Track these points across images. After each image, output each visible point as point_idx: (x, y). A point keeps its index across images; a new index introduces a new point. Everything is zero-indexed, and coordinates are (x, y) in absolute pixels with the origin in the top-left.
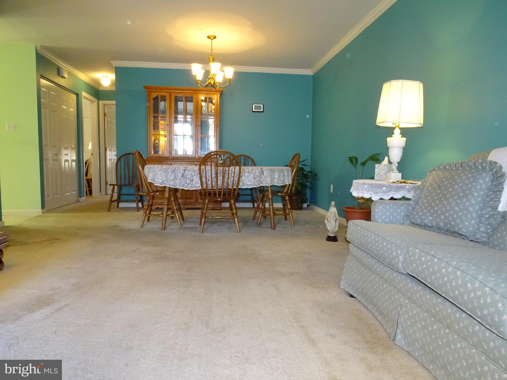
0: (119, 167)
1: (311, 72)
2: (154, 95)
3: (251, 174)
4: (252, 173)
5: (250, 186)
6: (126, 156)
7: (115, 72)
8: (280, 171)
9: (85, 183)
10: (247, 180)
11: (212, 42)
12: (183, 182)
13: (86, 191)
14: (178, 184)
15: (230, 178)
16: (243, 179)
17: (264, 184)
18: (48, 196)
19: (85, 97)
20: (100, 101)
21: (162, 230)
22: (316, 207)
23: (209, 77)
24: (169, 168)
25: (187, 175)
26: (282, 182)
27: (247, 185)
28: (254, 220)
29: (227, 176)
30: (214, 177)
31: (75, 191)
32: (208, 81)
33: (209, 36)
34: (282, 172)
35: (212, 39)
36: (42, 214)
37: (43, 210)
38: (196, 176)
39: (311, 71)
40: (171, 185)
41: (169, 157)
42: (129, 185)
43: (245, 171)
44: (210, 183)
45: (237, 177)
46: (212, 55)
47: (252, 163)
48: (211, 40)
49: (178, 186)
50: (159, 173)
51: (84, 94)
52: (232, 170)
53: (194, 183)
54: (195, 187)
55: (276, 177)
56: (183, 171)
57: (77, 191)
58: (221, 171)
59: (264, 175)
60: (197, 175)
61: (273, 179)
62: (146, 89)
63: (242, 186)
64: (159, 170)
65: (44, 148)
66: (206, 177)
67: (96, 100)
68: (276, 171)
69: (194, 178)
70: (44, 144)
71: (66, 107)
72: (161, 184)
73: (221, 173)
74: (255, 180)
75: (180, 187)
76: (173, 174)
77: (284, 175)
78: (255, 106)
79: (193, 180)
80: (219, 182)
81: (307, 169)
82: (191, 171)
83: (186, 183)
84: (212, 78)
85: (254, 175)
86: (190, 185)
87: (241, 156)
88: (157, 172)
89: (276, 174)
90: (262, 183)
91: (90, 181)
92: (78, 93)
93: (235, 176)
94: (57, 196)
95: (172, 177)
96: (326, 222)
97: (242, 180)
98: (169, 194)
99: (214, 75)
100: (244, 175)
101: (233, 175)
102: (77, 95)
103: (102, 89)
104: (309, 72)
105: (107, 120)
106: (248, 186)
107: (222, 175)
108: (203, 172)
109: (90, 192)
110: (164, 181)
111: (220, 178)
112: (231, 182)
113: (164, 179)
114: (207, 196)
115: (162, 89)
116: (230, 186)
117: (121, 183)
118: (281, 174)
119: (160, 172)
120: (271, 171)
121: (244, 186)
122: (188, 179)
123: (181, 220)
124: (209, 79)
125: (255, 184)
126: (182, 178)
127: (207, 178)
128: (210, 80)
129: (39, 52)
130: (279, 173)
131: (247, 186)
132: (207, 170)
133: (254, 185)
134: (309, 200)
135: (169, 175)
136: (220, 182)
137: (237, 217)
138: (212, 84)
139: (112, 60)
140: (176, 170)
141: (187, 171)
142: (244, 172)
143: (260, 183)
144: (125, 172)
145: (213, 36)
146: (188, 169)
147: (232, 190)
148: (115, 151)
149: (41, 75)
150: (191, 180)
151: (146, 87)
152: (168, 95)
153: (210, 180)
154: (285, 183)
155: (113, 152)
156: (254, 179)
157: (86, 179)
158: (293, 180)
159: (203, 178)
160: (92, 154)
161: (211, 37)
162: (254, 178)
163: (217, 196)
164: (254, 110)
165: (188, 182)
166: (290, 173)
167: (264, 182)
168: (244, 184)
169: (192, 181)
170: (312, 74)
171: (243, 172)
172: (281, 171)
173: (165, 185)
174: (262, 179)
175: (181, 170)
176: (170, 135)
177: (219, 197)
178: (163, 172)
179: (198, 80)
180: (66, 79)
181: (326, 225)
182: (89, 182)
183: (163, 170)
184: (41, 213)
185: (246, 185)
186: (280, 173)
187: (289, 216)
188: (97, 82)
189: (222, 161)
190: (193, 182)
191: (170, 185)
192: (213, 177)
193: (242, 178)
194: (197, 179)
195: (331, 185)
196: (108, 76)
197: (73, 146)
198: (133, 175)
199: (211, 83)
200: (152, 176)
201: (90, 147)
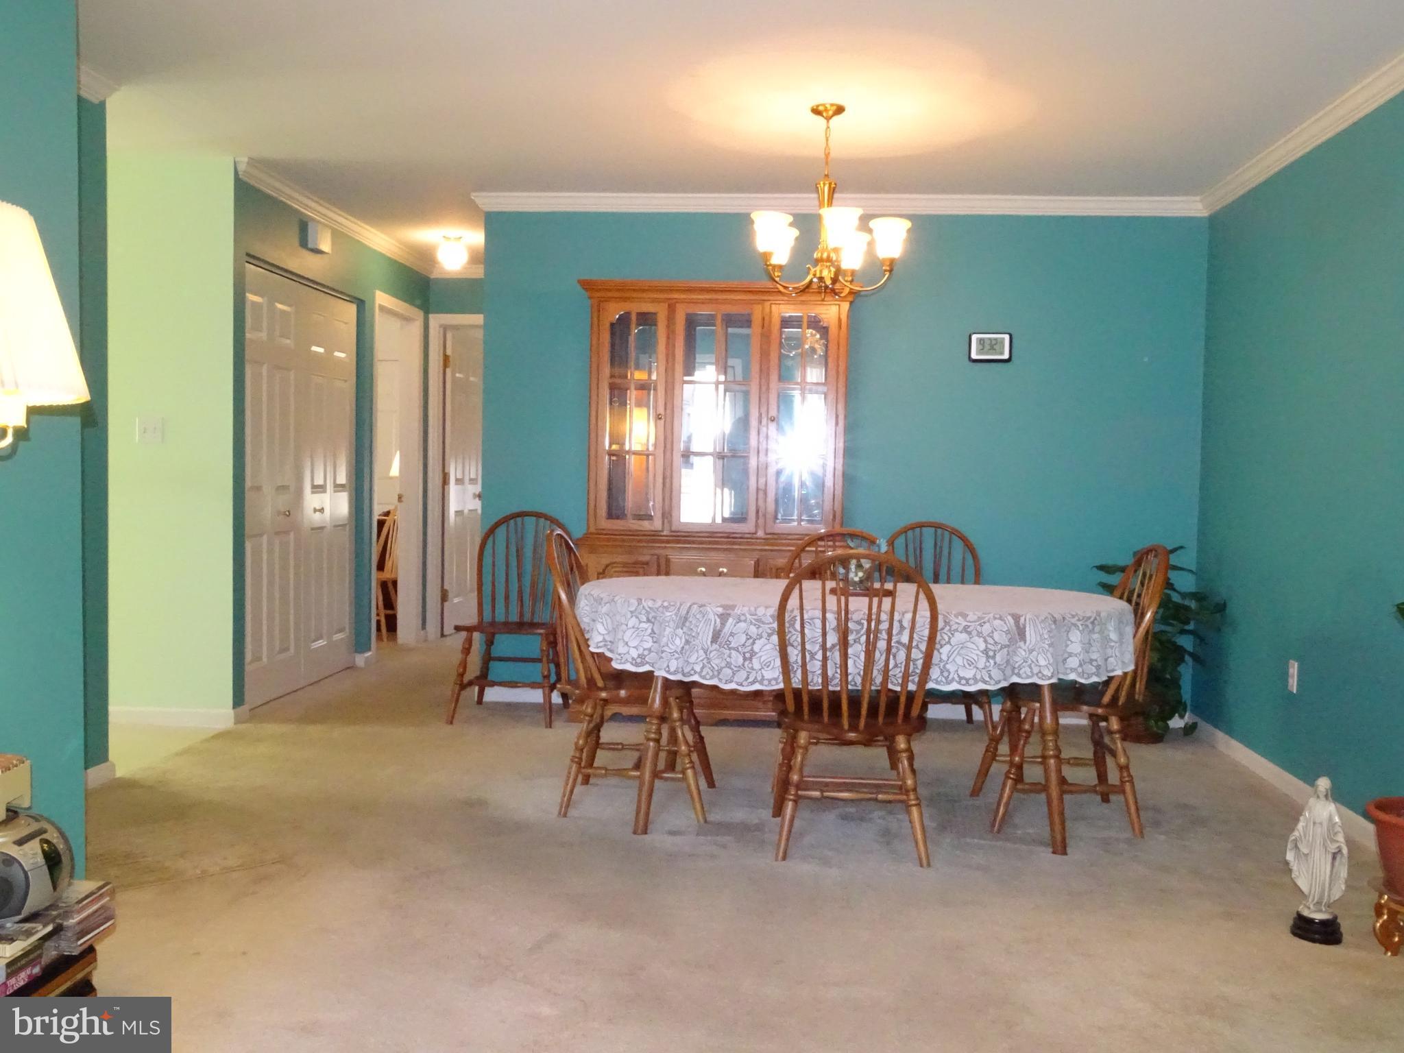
0: (488, 560)
1: (1200, 206)
2: (614, 312)
3: (976, 639)
4: (979, 634)
5: (971, 682)
6: (512, 521)
7: (485, 224)
8: (1090, 626)
9: (375, 594)
10: (959, 660)
11: (828, 127)
12: (716, 662)
13: (378, 622)
14: (698, 668)
15: (894, 650)
16: (944, 657)
17: (1024, 675)
18: (258, 658)
19: (382, 308)
20: (431, 316)
21: (635, 833)
22: (1220, 735)
23: (815, 256)
24: (666, 608)
25: (732, 634)
26: (1098, 667)
27: (961, 678)
28: (978, 795)
29: (882, 645)
30: (833, 646)
31: (341, 630)
32: (813, 270)
33: (818, 106)
34: (1097, 629)
35: (828, 119)
36: (235, 724)
37: (240, 709)
38: (763, 641)
39: (1201, 201)
40: (672, 670)
41: (662, 531)
42: (522, 626)
43: (950, 626)
44: (815, 666)
45: (923, 647)
46: (827, 176)
47: (964, 553)
48: (826, 121)
49: (700, 674)
50: (630, 625)
51: (382, 299)
52: (900, 622)
53: (756, 665)
54: (761, 683)
55: (1076, 647)
56: (718, 620)
57: (347, 630)
58: (859, 623)
59: (1025, 643)
60: (770, 635)
61: (1061, 659)
62: (586, 290)
63: (937, 682)
64: (631, 612)
65: (249, 495)
66: (803, 643)
67: (419, 315)
68: (1075, 625)
69: (756, 648)
70: (248, 483)
71: (321, 350)
72: (637, 665)
73: (858, 632)
74: (992, 662)
75: (704, 678)
76: (680, 631)
77: (1106, 639)
78: (981, 341)
79: (753, 653)
80: (850, 662)
81: (1185, 583)
82: (745, 621)
83: (728, 665)
84: (829, 259)
85: (985, 641)
86: (743, 674)
87: (921, 526)
88: (623, 620)
89: (1076, 636)
90: (1016, 671)
91: (390, 586)
92: (363, 299)
93: (914, 644)
94: (282, 656)
95: (678, 641)
96: (1290, 856)
97: (941, 660)
98: (665, 702)
99: (836, 250)
100: (950, 638)
101: (905, 639)
102: (361, 304)
103: (439, 276)
104: (1193, 207)
105: (454, 380)
106: (963, 682)
107: (864, 639)
108: (793, 625)
109: (391, 624)
110: (646, 653)
111: (857, 651)
112: (896, 666)
113: (648, 645)
114: (806, 717)
115: (643, 291)
116: (892, 683)
117: (494, 617)
118: (1096, 636)
119: (633, 622)
120: (1053, 626)
121: (949, 683)
122: (734, 649)
123: (703, 783)
124: (817, 262)
125: (990, 677)
126: (715, 646)
127: (808, 647)
128: (818, 268)
129: (245, 179)
130: (1086, 632)
131: (959, 683)
132: (806, 616)
133: (985, 682)
134: (1189, 703)
135: (666, 633)
136: (856, 666)
137: (918, 805)
138: (828, 282)
139: (475, 191)
140: (691, 614)
141: (730, 620)
142: (950, 630)
143: (1008, 672)
144: (507, 575)
145: (834, 108)
146: (738, 611)
147: (903, 699)
148: (476, 483)
149: (248, 255)
150: (748, 655)
151: (587, 285)
152: (661, 312)
153: (819, 656)
154: (1108, 671)
155: (469, 486)
156: (988, 657)
157: (377, 579)
158: (1140, 655)
159: (790, 649)
160: (400, 498)
161: (826, 110)
162: (986, 652)
163: (845, 723)
164: (974, 356)
165: (736, 661)
166: (1129, 630)
167: (1028, 670)
168: (946, 674)
169: (751, 659)
170: (1205, 214)
171: (943, 629)
172: (1093, 623)
173: (651, 669)
174: (1017, 659)
175: (711, 616)
176: (668, 454)
177: (854, 728)
178: (645, 619)
179: (774, 267)
180: (325, 256)
181: (1291, 871)
182: (388, 590)
183: (644, 612)
184: (233, 720)
185: (953, 678)
186: (1092, 631)
187: (1121, 798)
188: (426, 255)
189: (861, 574)
190: (755, 660)
191: (668, 672)
192: (829, 645)
193: (941, 651)
194: (767, 650)
195: (1291, 661)
196: (460, 238)
197: (342, 479)
198: (534, 585)
199: (821, 279)
200: (604, 632)
201: (395, 471)
